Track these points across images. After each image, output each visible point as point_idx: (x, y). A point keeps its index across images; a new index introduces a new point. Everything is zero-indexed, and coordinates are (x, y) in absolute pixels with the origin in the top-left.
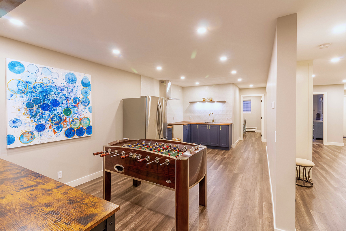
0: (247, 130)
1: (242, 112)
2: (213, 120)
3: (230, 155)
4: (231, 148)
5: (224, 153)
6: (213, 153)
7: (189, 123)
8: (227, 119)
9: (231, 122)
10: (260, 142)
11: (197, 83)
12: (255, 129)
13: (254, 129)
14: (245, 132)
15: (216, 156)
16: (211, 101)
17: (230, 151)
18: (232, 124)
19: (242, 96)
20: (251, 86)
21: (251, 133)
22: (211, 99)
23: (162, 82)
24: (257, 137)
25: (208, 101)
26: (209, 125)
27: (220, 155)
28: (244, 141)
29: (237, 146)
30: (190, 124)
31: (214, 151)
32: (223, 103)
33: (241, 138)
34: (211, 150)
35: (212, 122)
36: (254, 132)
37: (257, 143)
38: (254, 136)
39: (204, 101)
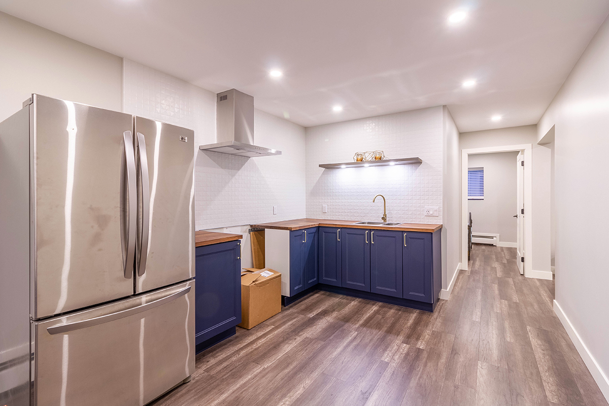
0: (474, 240)
1: (465, 196)
2: (385, 215)
3: (436, 336)
4: (438, 299)
5: (417, 323)
6: (379, 326)
7: (316, 224)
8: (425, 214)
9: (438, 222)
10: (520, 278)
11: (337, 109)
12: (495, 238)
13: (492, 237)
14: (470, 245)
15: (389, 337)
16: (380, 161)
17: (435, 314)
18: (441, 229)
19: (466, 152)
20: (496, 118)
21: (483, 247)
22: (378, 156)
23: (222, 98)
24: (505, 261)
25: (371, 162)
26: (370, 230)
27: (401, 338)
28: (472, 272)
29: (456, 293)
30: (319, 227)
31: (385, 313)
32: (413, 167)
33: (464, 265)
34: (375, 308)
35: (383, 221)
36: (492, 245)
37: (510, 280)
38: (494, 257)
39: (359, 162)
